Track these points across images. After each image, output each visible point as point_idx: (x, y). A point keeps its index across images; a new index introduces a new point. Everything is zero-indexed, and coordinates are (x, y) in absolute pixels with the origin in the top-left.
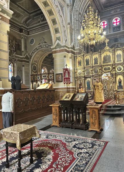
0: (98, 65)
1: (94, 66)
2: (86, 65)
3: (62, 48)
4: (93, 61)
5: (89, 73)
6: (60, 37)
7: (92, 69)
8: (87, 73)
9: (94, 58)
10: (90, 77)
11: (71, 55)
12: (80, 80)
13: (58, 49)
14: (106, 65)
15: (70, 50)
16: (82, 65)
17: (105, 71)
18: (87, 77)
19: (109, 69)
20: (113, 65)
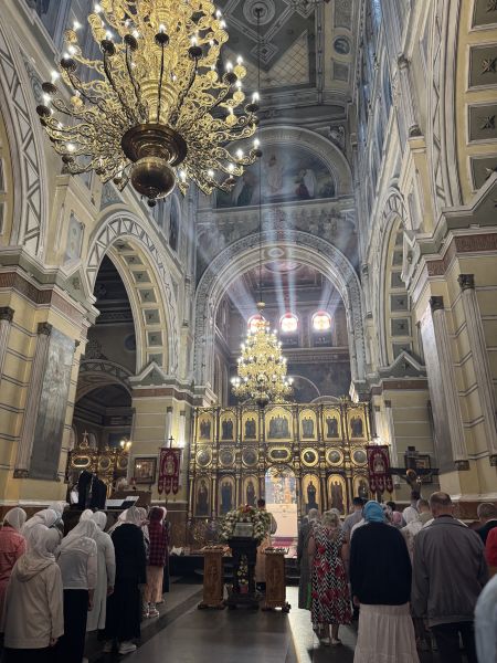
0: (257, 439)
1: (246, 443)
2: (224, 437)
3: (164, 386)
4: (244, 428)
5: (231, 461)
6: (161, 355)
7: (239, 451)
8: (224, 462)
9: (245, 419)
10: (233, 474)
11: (186, 405)
12: (203, 482)
13: (152, 386)
14: (276, 444)
15: (184, 391)
16: (211, 434)
17: (273, 459)
18: (224, 473)
19: (284, 454)
20: (294, 445)
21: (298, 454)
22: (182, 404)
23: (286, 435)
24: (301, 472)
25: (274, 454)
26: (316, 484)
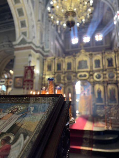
1: (67, 72)
2: (57, 70)
6: (26, 32)
15: (38, 49)
17: (80, 78)
19: (85, 76)
20: (90, 71)
21: (92, 75)
22: (38, 55)
23: (86, 67)
24: (94, 83)
25: (81, 76)
26: (102, 88)
